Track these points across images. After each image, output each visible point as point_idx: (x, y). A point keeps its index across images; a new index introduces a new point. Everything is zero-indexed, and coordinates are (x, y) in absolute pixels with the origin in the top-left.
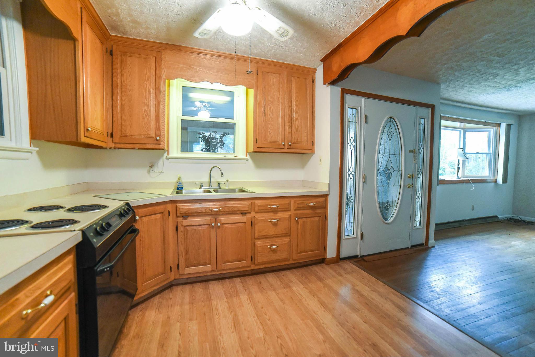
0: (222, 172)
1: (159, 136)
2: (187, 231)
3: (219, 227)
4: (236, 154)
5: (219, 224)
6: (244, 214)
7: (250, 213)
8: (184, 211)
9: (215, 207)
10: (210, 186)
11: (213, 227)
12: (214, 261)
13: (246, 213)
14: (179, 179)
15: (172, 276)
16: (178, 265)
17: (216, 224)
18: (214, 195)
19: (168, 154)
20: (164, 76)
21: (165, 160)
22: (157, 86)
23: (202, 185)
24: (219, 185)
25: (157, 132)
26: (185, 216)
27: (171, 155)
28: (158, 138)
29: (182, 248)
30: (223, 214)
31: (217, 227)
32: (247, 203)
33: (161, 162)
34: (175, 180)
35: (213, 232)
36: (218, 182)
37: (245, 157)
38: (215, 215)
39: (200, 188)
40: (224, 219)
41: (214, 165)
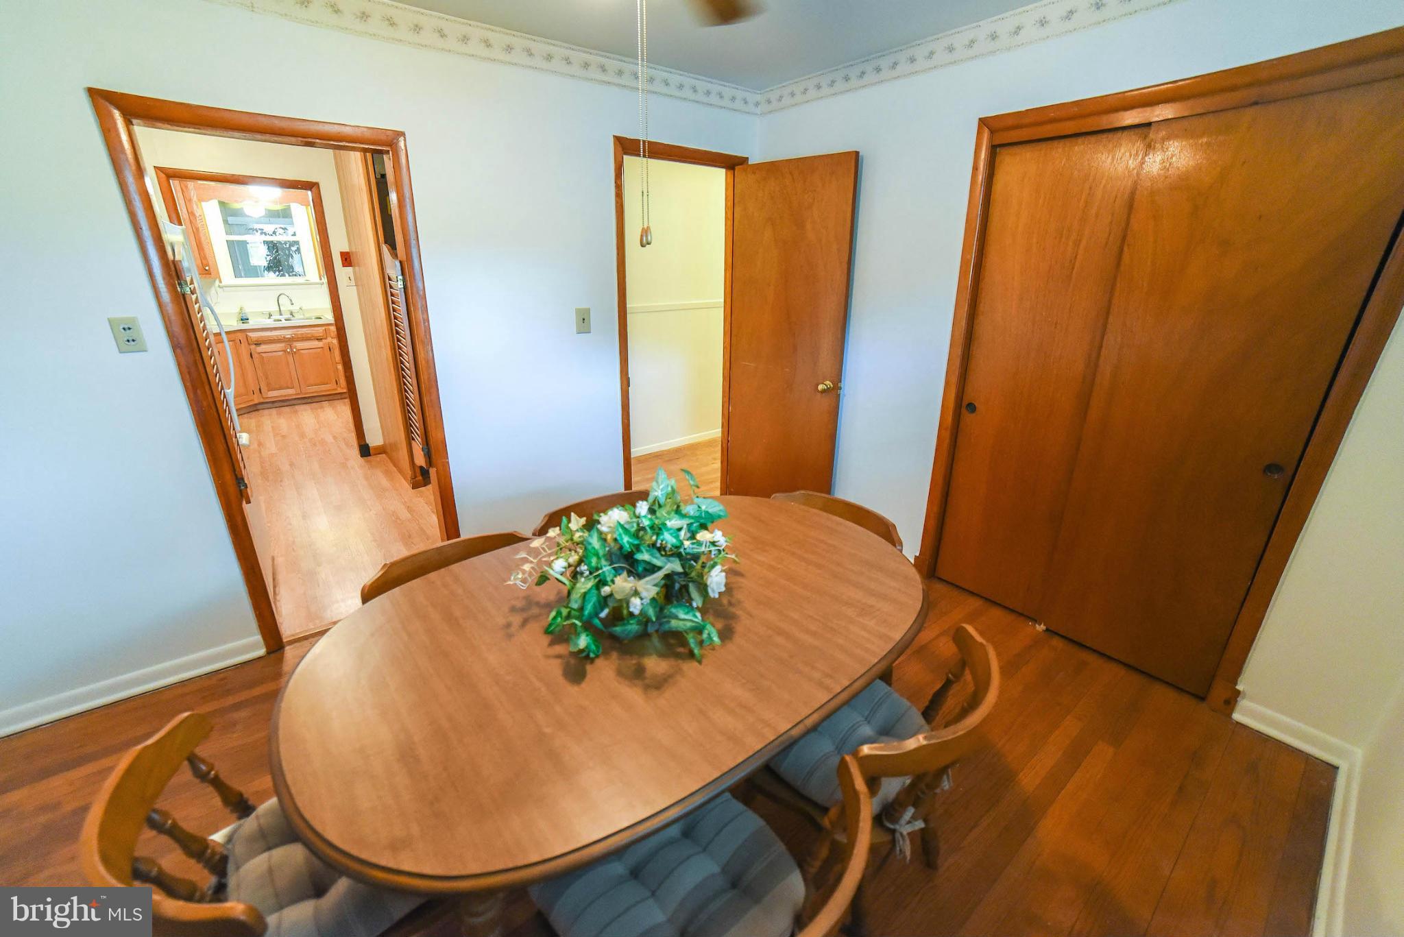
0: (291, 300)
1: (208, 265)
2: (263, 358)
3: (295, 352)
4: (307, 278)
5: (295, 350)
6: (319, 339)
7: (326, 339)
8: (255, 339)
9: (288, 334)
10: (281, 314)
11: (289, 353)
12: (296, 383)
13: (321, 339)
14: (241, 309)
15: (257, 399)
16: (260, 389)
17: (292, 350)
18: (284, 323)
19: (220, 282)
20: (195, 199)
21: (218, 289)
22: (189, 211)
23: (270, 315)
24: (291, 314)
25: (204, 262)
26: (258, 344)
27: (224, 283)
28: (207, 268)
29: (260, 373)
30: (295, 341)
31: (294, 354)
32: (321, 329)
33: (213, 291)
34: (238, 310)
35: (290, 359)
36: (289, 310)
37: (318, 281)
38: (290, 341)
39: (269, 318)
40: (299, 345)
41: (281, 292)
